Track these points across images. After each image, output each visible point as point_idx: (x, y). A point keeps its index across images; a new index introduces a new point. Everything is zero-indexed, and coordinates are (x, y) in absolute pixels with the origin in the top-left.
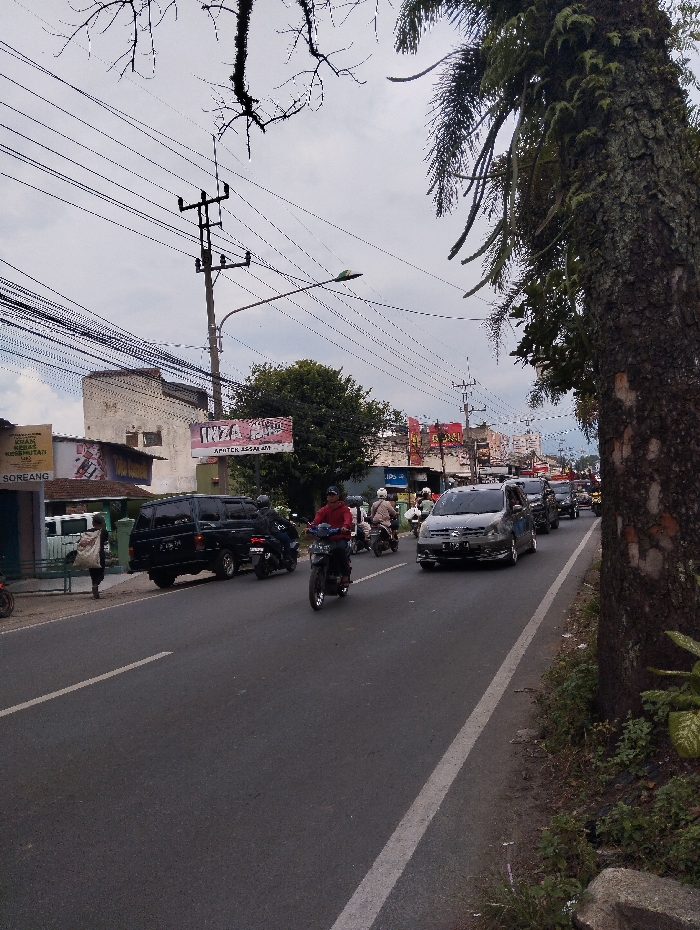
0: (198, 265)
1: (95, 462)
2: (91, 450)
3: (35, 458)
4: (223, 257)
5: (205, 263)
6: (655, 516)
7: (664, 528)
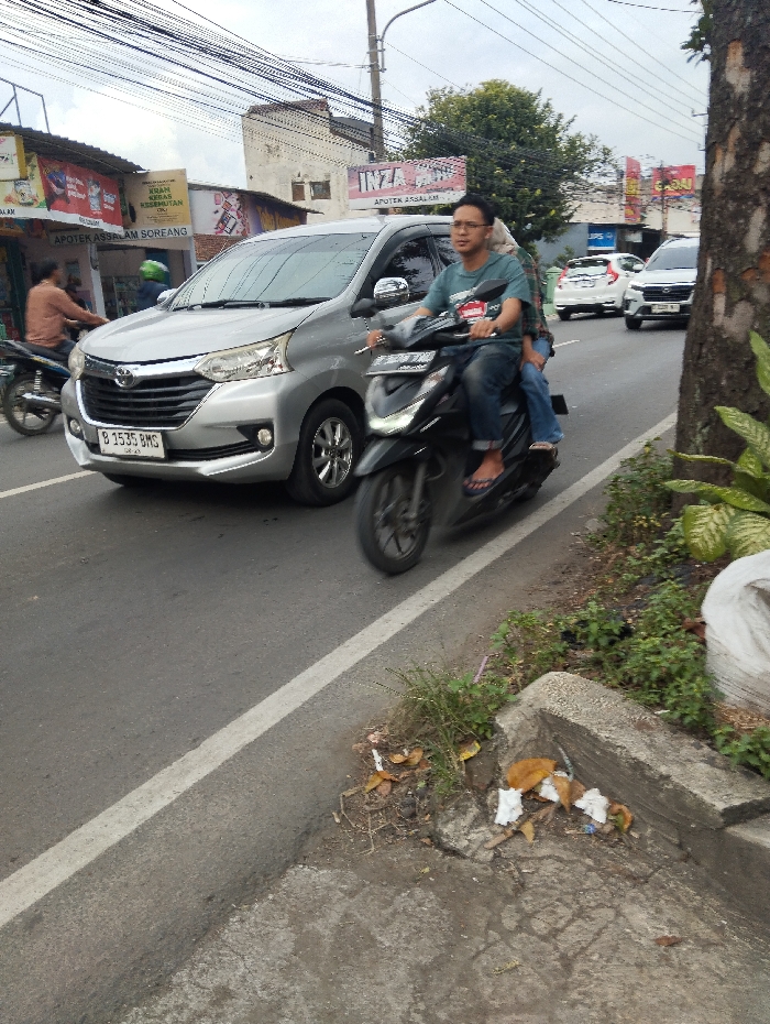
1: (234, 214)
2: (229, 200)
3: (171, 209)
6: (752, 256)
7: (762, 273)
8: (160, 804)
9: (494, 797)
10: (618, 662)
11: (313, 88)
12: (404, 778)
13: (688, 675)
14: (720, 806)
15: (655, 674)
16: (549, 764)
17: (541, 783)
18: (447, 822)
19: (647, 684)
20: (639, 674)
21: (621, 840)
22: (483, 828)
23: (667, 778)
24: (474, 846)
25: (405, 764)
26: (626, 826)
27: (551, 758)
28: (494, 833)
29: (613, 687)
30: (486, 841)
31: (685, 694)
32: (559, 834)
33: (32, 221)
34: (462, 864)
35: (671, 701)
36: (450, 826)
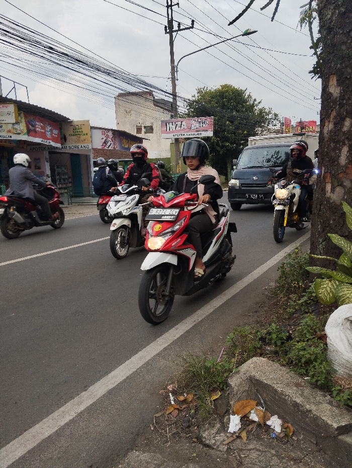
0: (166, 30)
1: (110, 140)
2: (108, 134)
3: (82, 137)
4: (179, 24)
5: (170, 29)
6: (343, 166)
7: (347, 174)
8: (68, 418)
9: (227, 419)
10: (286, 353)
11: (146, 87)
12: (185, 408)
13: (319, 361)
14: (335, 426)
15: (303, 360)
16: (254, 403)
17: (250, 412)
18: (205, 430)
19: (300, 364)
20: (296, 359)
21: (288, 441)
22: (222, 434)
23: (311, 411)
24: (218, 443)
25: (185, 401)
26: (291, 434)
27: (255, 400)
28: (228, 437)
29: (283, 365)
30: (224, 441)
31: (318, 370)
32: (258, 438)
33: (20, 141)
34: (212, 452)
35: (311, 373)
36: (206, 433)
